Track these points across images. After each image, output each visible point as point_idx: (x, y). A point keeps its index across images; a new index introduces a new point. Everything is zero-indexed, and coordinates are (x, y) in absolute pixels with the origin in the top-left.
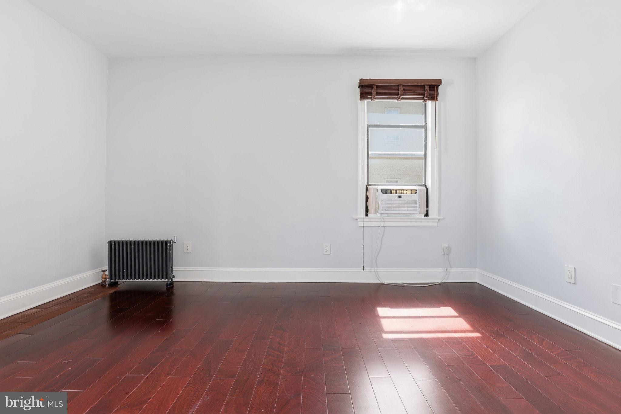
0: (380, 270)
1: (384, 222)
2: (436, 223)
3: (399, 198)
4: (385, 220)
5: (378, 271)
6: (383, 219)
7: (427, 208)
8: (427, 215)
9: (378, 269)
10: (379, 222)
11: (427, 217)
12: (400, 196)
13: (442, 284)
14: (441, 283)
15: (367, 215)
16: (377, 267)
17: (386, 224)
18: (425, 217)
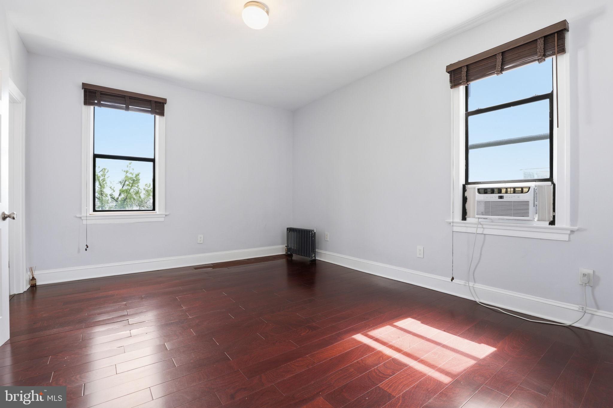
0: (478, 286)
1: (484, 228)
2: (568, 235)
3: (500, 198)
4: (484, 226)
5: (475, 286)
6: (481, 224)
7: (554, 213)
8: (552, 223)
9: (476, 284)
10: (475, 227)
11: (553, 226)
12: (502, 196)
13: (570, 328)
14: (570, 326)
15: (464, 218)
16: (475, 282)
17: (486, 232)
18: (551, 226)
